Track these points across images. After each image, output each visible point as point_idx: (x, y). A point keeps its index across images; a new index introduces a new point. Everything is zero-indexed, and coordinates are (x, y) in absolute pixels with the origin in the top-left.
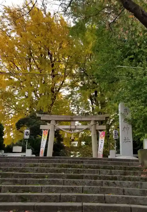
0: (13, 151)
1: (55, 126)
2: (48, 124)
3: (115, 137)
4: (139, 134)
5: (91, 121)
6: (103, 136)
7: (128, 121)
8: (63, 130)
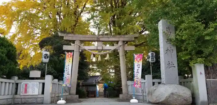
0: (31, 76)
1: (80, 46)
2: (72, 44)
3: (152, 60)
4: (187, 57)
6: (140, 60)
7: (173, 42)
8: (89, 51)
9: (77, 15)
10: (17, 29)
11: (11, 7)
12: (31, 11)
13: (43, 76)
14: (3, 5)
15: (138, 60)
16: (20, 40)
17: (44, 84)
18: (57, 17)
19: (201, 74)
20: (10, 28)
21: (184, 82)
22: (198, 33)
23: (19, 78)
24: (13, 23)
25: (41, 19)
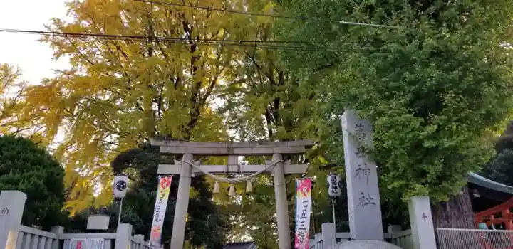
0: (90, 226)
1: (191, 166)
2: (176, 161)
3: (333, 192)
4: (396, 184)
5: (272, 154)
6: (308, 191)
7: (368, 153)
8: (211, 175)
9: (197, 101)
10: (68, 134)
11: (59, 89)
12: (102, 95)
13: (113, 227)
14: (44, 85)
15: (305, 190)
16: (74, 156)
17: (113, 242)
18: (155, 107)
19: (424, 216)
20: (53, 132)
21: (400, 238)
22: (411, 136)
23: (66, 231)
24: (62, 122)
25: (119, 112)
